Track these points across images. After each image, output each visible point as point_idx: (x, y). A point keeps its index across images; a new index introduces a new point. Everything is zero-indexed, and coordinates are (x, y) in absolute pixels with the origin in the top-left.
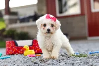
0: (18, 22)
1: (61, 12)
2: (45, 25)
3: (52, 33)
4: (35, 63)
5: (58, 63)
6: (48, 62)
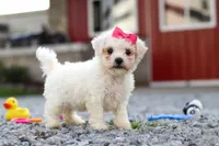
4: (22, 140)
5: (75, 140)
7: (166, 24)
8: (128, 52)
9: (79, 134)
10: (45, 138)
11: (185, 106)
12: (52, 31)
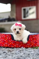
1: (25, 17)
2: (15, 29)
3: (20, 34)
4: (4, 52)
5: (19, 53)
6: (12, 52)
8: (20, 29)
9: (21, 51)
10: (11, 52)
12: (11, 17)
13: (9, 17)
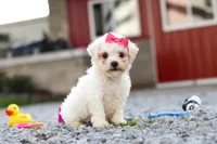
0: (9, 54)
1: (100, 33)
4: (24, 142)
7: (169, 23)
8: (122, 55)
9: (78, 134)
11: (184, 103)
13: (45, 35)
